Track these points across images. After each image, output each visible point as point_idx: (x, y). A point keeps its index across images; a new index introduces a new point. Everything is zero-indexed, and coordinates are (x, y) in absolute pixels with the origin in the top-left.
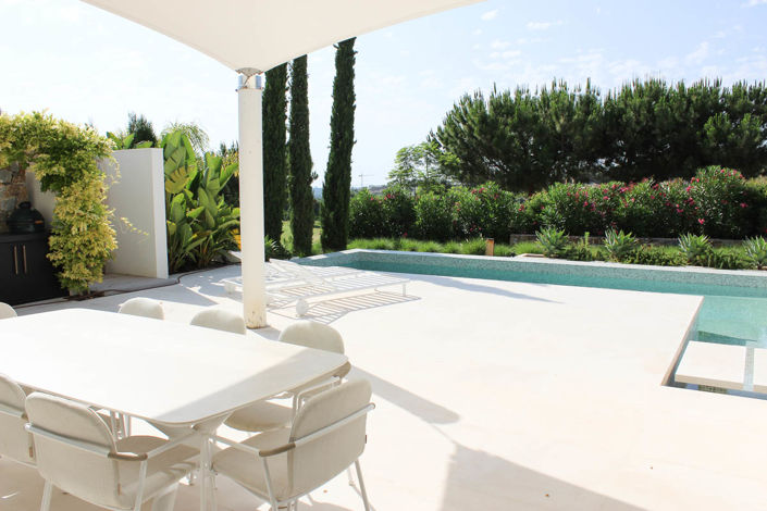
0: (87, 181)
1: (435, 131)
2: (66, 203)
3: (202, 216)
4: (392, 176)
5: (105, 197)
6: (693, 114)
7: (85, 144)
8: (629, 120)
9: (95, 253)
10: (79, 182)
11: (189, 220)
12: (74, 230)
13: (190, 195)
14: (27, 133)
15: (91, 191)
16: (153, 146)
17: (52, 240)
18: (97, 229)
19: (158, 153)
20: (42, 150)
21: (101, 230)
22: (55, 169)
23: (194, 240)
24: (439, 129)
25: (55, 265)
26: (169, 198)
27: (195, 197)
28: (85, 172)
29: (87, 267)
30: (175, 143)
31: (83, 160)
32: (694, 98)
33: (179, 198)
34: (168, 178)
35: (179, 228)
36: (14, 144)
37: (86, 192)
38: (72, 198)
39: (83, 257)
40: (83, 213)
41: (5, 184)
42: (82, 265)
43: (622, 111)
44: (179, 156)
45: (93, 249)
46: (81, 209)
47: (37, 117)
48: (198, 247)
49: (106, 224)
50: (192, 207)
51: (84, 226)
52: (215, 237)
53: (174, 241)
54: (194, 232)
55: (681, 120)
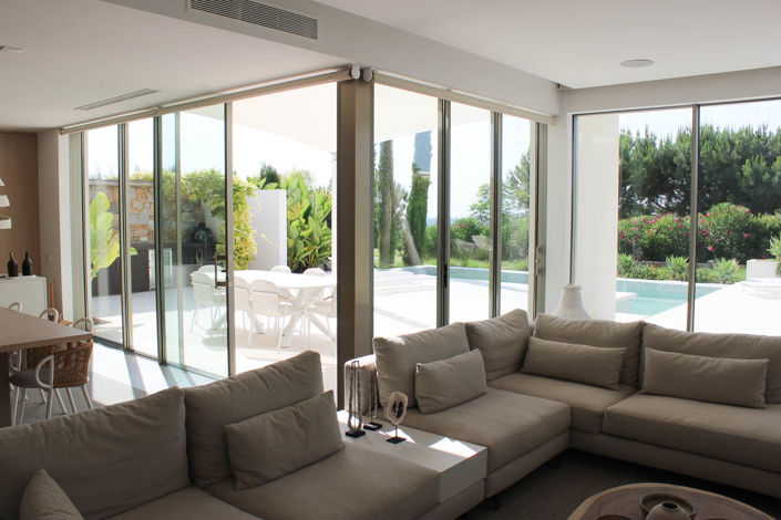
1: (514, 170)
3: (311, 236)
4: (473, 209)
5: (251, 221)
6: (735, 155)
8: (680, 161)
9: (243, 255)
11: (302, 238)
13: (304, 221)
14: (207, 182)
16: (278, 187)
18: (246, 241)
19: (283, 192)
20: (215, 192)
21: (248, 241)
23: (305, 252)
24: (517, 168)
26: (290, 222)
27: (306, 223)
28: (240, 205)
30: (294, 185)
32: (737, 142)
33: (296, 223)
34: (289, 209)
35: (295, 244)
36: (200, 188)
40: (238, 230)
41: (190, 212)
43: (675, 154)
44: (296, 195)
45: (243, 253)
46: (237, 228)
47: (213, 171)
48: (307, 257)
49: (251, 238)
50: (303, 229)
52: (320, 251)
53: (292, 252)
54: (305, 245)
55: (724, 161)
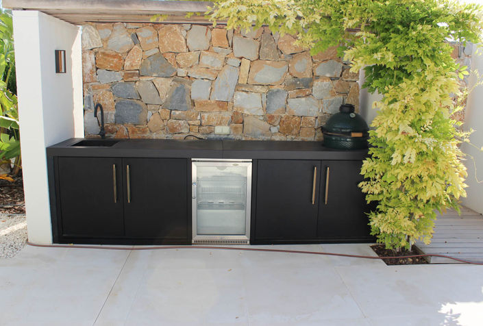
0: (429, 78)
2: (391, 112)
5: (459, 108)
7: (437, 15)
10: (416, 79)
12: (396, 158)
15: (432, 96)
17: (367, 165)
18: (435, 161)
21: (441, 164)
22: (378, 56)
25: (369, 199)
28: (428, 62)
29: (411, 216)
31: (426, 41)
37: (425, 97)
38: (397, 106)
39: (406, 200)
40: (412, 132)
41: (331, 79)
42: (403, 212)
45: (424, 189)
46: (412, 125)
51: (411, 154)
